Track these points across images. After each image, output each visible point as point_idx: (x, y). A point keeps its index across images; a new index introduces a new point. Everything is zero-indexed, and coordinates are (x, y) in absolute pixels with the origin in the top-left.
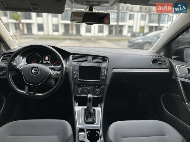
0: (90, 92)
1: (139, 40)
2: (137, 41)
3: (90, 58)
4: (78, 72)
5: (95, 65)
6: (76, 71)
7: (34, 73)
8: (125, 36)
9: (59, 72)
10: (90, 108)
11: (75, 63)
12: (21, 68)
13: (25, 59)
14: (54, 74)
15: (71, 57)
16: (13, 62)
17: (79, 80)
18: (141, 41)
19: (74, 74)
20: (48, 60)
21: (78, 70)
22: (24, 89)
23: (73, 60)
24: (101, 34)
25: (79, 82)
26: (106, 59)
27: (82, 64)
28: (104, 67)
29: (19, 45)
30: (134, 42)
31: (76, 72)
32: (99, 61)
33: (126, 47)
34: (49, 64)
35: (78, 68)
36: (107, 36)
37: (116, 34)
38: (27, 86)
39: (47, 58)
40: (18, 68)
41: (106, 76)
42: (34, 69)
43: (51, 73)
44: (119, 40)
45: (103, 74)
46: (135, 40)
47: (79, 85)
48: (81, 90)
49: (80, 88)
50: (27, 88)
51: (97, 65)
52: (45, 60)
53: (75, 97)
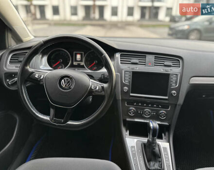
0: (149, 115)
1: (184, 25)
2: (181, 28)
3: (150, 58)
4: (129, 81)
5: (160, 70)
6: (127, 80)
7: (65, 86)
8: (161, 21)
9: (105, 85)
10: (154, 145)
11: (125, 67)
12: (42, 78)
13: (45, 59)
14: (97, 89)
15: (118, 55)
16: (28, 67)
17: (131, 94)
18: (186, 27)
19: (123, 85)
20: (81, 61)
21: (129, 78)
22: (48, 114)
23: (121, 61)
24: (130, 19)
25: (131, 98)
26: (179, 61)
27: (137, 69)
28: (176, 75)
29: (34, 35)
30: (177, 29)
31: (127, 82)
32: (167, 63)
33: (166, 36)
34: (83, 67)
35: (130, 76)
36: (138, 21)
37: (150, 17)
38: (53, 108)
39: (78, 57)
40: (36, 76)
41: (178, 90)
42: (64, 80)
43: (93, 86)
44: (154, 26)
45: (174, 86)
46: (178, 27)
47: (131, 103)
48: (134, 111)
49: (132, 108)
50: (52, 111)
51: (162, 70)
52: (76, 61)
53: (125, 121)
